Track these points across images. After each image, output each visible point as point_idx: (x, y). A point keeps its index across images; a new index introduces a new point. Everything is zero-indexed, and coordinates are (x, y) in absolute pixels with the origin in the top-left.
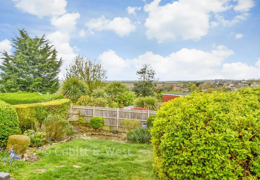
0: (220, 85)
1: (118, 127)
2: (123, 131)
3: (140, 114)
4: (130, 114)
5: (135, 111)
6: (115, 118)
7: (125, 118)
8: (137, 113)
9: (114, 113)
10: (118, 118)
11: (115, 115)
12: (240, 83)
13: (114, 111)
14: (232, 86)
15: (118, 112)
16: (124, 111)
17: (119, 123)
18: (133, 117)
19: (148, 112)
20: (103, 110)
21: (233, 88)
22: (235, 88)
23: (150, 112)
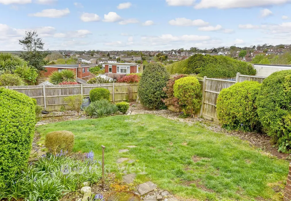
0: (67, 56)
1: (47, 106)
2: (53, 109)
3: (72, 89)
4: (61, 90)
5: (66, 86)
6: (41, 97)
7: (54, 95)
8: (68, 88)
9: (39, 91)
10: (45, 96)
11: (40, 94)
12: (84, 54)
13: (39, 89)
14: (78, 57)
15: (44, 90)
16: (52, 88)
17: (47, 102)
18: (64, 93)
19: (80, 86)
20: (22, 89)
21: (80, 58)
22: (81, 58)
23: (83, 86)
